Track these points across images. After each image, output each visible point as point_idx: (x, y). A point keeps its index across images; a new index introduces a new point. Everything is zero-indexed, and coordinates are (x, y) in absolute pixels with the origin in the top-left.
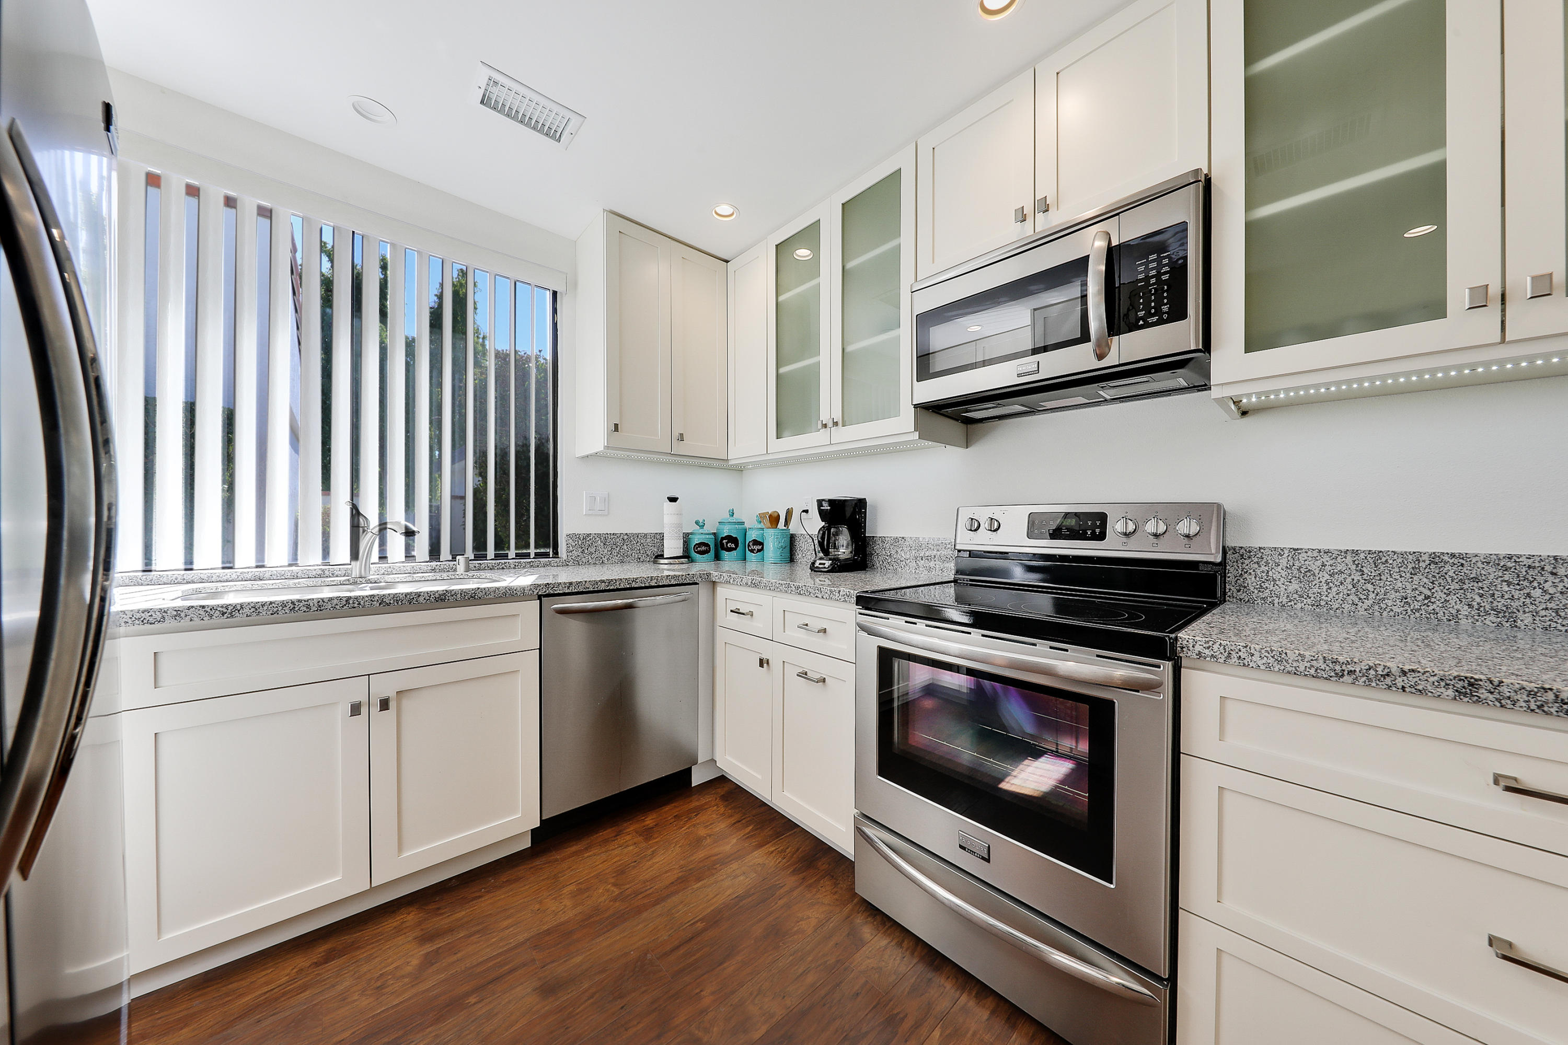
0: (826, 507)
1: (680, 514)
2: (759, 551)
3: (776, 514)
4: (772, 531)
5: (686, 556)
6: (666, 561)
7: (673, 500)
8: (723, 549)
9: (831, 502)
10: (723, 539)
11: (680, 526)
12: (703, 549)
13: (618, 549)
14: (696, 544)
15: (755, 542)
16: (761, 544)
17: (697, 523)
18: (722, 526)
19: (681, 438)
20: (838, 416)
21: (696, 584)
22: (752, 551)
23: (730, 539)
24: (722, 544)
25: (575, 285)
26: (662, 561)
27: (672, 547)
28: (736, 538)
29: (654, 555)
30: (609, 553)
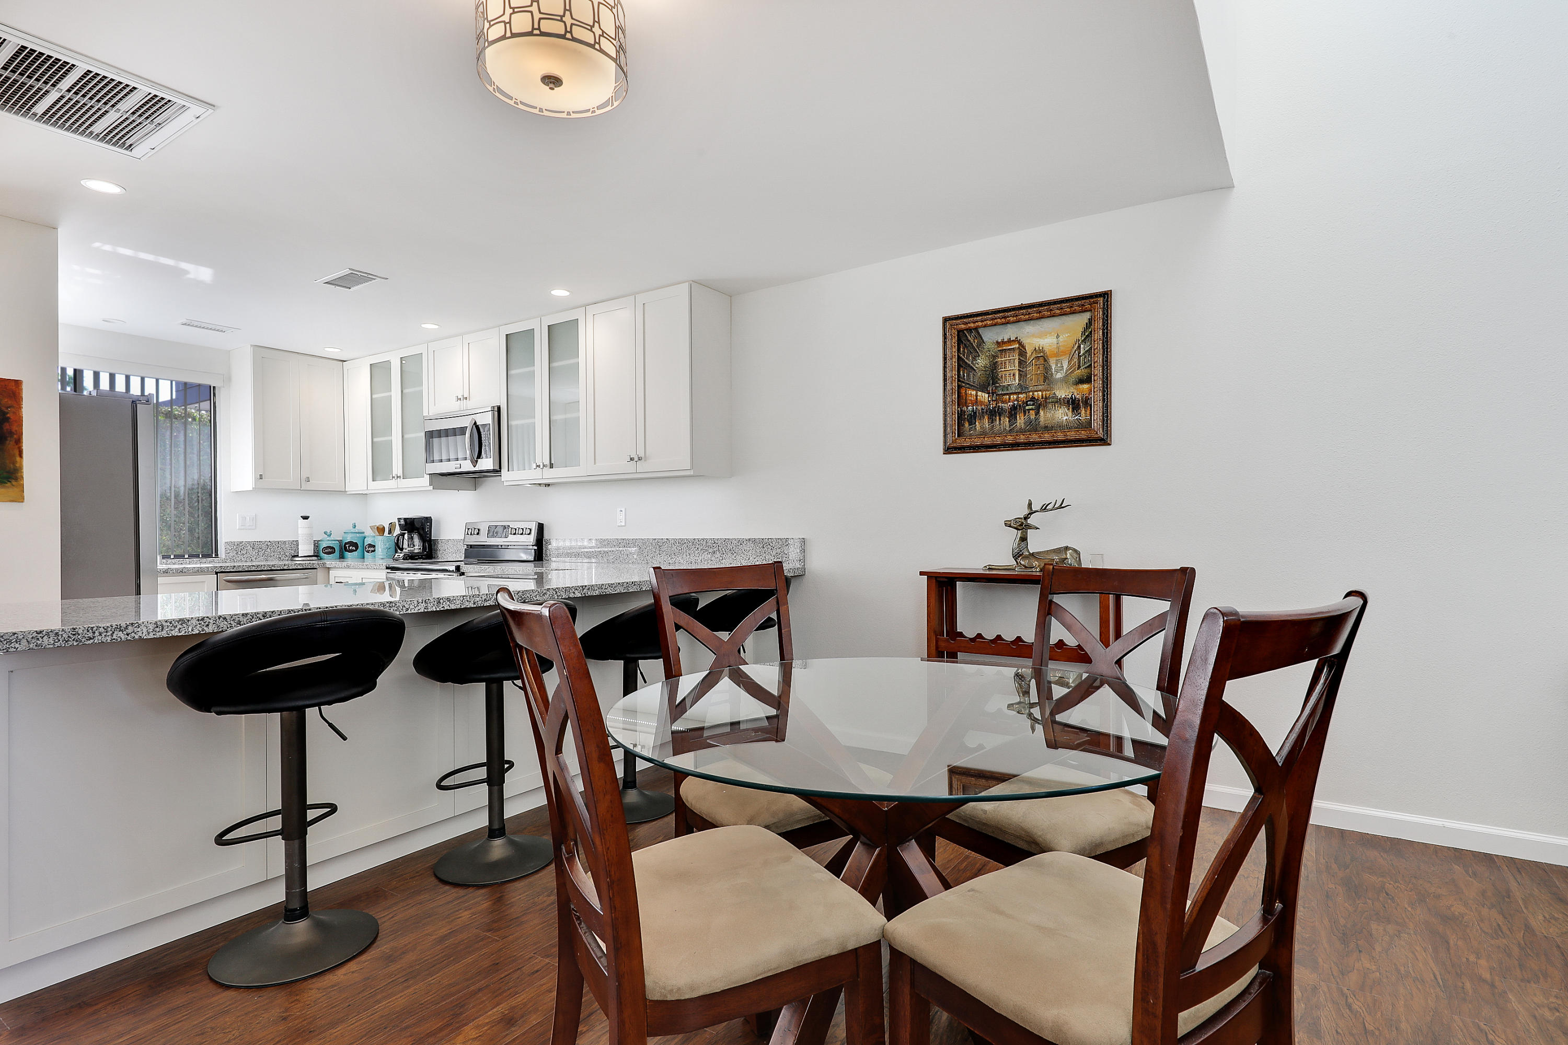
0: (402, 522)
1: (310, 527)
2: (373, 551)
3: (382, 527)
4: (380, 538)
5: (316, 555)
6: (300, 559)
7: (305, 518)
8: (346, 550)
9: (405, 519)
10: (346, 543)
11: (311, 535)
12: (330, 550)
13: (263, 552)
14: (324, 548)
15: (370, 545)
16: (374, 546)
17: (325, 533)
18: (346, 535)
19: (308, 480)
20: (400, 473)
21: (315, 569)
22: (368, 552)
23: (351, 544)
24: (345, 548)
25: (230, 379)
26: (297, 559)
27: (305, 549)
28: (356, 543)
29: (291, 555)
30: (257, 554)
